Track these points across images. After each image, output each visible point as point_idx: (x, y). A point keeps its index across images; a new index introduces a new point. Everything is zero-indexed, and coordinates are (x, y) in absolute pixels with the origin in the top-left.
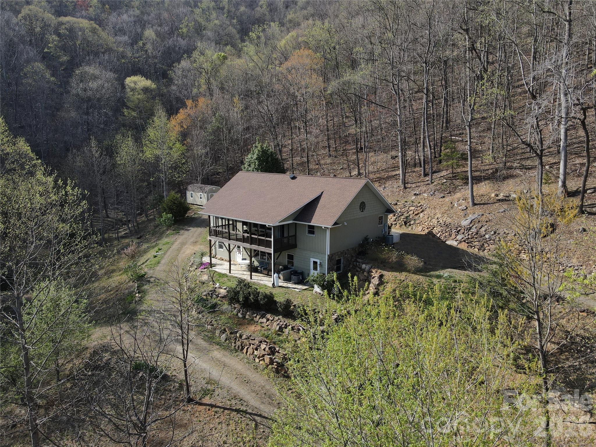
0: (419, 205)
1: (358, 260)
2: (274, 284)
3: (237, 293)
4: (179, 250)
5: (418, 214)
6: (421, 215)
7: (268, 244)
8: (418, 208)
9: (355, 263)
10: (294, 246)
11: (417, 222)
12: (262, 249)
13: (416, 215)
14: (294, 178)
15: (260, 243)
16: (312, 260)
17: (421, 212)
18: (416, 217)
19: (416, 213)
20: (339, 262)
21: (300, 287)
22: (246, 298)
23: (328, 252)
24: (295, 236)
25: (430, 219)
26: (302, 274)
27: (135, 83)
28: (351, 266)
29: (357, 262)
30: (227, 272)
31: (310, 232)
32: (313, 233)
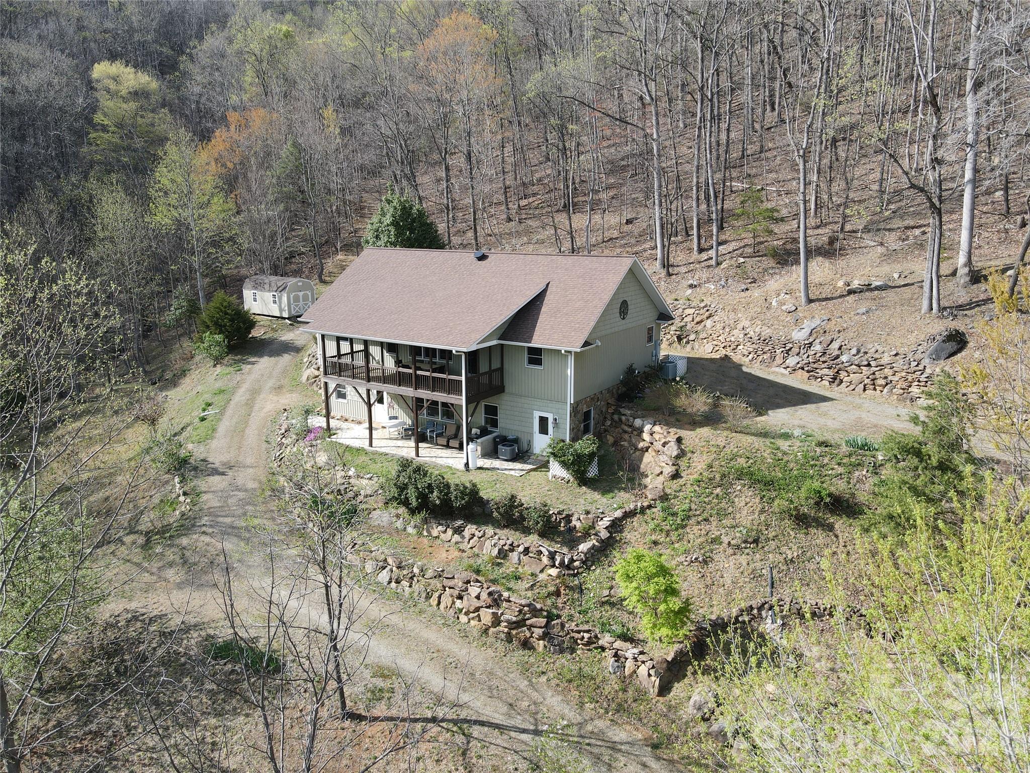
0: (702, 305)
1: (622, 410)
2: (467, 465)
3: (403, 488)
4: (250, 404)
5: (702, 321)
6: (709, 323)
7: (454, 388)
8: (702, 311)
9: (616, 417)
10: (500, 389)
11: (701, 336)
12: (440, 397)
13: (697, 323)
14: (482, 258)
15: (436, 385)
16: (537, 414)
17: (708, 318)
18: (700, 327)
19: (698, 319)
20: (587, 415)
21: (518, 466)
22: (423, 497)
23: (570, 399)
24: (501, 370)
25: (727, 330)
26: (516, 441)
27: (115, 79)
28: (608, 423)
29: (620, 414)
30: (365, 444)
31: (532, 361)
32: (538, 362)
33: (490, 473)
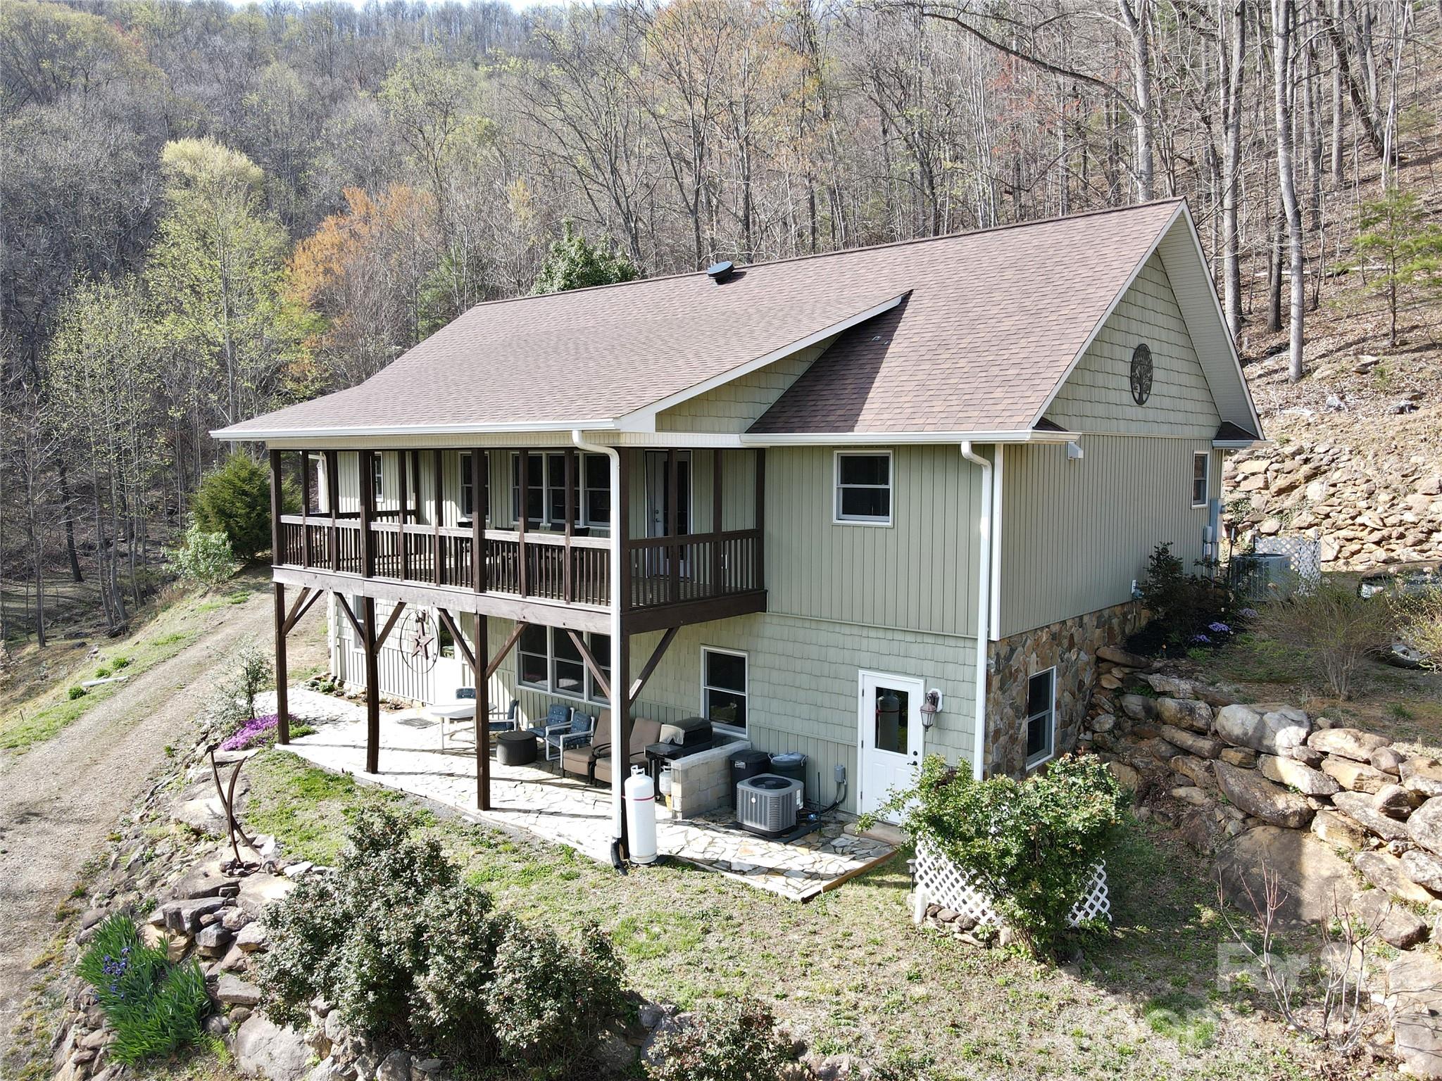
0: (1288, 449)
1: (1155, 680)
2: (621, 845)
5: (1291, 487)
6: (1315, 490)
8: (1288, 465)
9: (1133, 702)
10: (752, 600)
11: (1296, 522)
13: (1280, 492)
15: (536, 572)
16: (869, 682)
17: (1309, 479)
18: (1289, 502)
19: (1282, 482)
20: (1039, 687)
21: (798, 856)
22: (394, 985)
23: (989, 625)
24: (757, 535)
25: (1384, 497)
26: (799, 770)
28: (1106, 722)
29: (1148, 690)
30: (357, 765)
31: (856, 503)
32: (876, 504)
33: (695, 880)
